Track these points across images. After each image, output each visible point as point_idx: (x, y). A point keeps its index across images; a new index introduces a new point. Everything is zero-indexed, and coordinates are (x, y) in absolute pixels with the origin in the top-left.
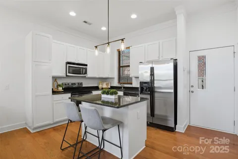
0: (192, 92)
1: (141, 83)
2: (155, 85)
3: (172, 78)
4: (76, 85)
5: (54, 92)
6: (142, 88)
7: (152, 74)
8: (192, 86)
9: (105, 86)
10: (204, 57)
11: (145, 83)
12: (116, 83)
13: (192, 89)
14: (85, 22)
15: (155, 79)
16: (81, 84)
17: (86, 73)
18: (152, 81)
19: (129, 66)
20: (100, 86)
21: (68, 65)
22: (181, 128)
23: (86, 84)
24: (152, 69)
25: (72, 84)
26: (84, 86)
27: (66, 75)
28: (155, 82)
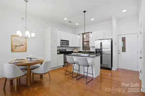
0: (119, 53)
1: (96, 49)
2: (103, 51)
3: (110, 47)
4: (64, 51)
5: (58, 54)
6: (96, 52)
7: (101, 45)
8: (119, 51)
9: (76, 51)
10: (125, 38)
11: (98, 49)
12: (81, 50)
13: (119, 52)
14: (70, 22)
15: (103, 47)
16: (66, 50)
17: (68, 45)
18: (101, 49)
19: (89, 41)
20: (74, 51)
21: (62, 41)
22: (114, 69)
23: (68, 50)
24: (101, 43)
25: (62, 50)
26: (67, 51)
27: (61, 46)
28: (103, 49)
